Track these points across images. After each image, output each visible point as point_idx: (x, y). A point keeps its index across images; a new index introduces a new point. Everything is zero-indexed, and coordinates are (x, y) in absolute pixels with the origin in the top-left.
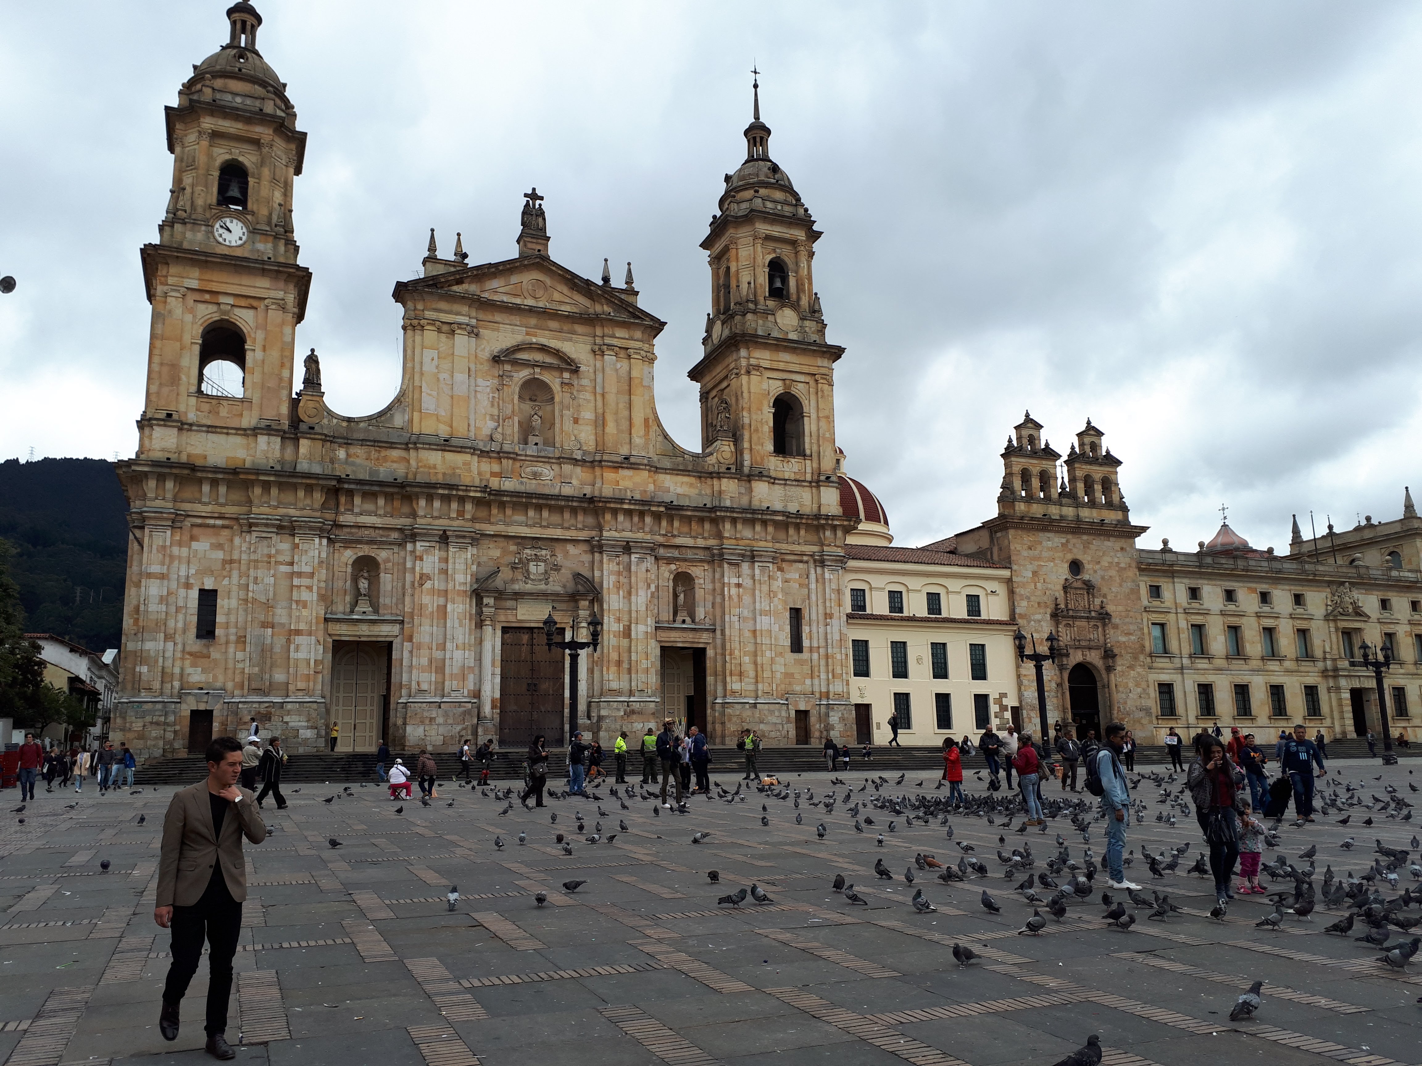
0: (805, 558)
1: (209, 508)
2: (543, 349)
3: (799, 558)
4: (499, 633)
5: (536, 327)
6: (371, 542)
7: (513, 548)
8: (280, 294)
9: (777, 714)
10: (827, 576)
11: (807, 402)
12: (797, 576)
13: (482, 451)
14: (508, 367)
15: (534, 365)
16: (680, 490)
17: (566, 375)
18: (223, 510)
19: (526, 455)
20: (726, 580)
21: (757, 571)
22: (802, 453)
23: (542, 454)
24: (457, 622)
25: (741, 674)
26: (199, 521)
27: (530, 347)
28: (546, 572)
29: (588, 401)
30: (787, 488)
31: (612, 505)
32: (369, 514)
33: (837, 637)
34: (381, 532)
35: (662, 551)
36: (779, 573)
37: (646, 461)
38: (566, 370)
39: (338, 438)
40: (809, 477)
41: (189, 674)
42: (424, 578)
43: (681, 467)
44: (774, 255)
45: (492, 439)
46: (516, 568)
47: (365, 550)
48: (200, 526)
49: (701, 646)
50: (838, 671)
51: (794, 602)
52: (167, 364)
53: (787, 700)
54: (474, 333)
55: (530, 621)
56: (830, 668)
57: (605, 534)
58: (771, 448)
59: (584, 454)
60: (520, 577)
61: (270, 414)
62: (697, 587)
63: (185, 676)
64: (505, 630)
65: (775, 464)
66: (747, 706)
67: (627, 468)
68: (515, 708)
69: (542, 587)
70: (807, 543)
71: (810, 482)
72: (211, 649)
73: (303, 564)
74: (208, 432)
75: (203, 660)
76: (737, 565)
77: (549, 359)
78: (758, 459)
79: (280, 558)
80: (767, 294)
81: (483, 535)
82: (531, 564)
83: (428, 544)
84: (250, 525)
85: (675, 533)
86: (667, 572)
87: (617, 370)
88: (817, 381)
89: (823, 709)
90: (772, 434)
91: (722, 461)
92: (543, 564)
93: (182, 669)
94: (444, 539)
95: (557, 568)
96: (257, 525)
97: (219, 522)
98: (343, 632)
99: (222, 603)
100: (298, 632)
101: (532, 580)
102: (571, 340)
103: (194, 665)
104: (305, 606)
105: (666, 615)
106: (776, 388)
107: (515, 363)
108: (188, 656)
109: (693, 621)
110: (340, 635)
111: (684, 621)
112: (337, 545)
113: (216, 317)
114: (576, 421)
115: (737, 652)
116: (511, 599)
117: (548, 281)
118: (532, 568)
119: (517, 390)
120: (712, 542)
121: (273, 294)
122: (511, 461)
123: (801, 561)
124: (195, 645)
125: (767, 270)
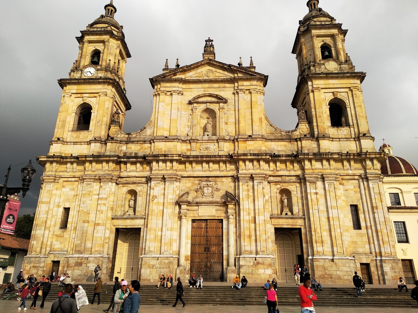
0: (356, 177)
1: (70, 174)
2: (210, 95)
3: (352, 177)
4: (190, 222)
5: (208, 88)
6: (134, 183)
7: (197, 182)
8: (105, 90)
9: (347, 265)
10: (371, 186)
11: (348, 101)
12: (353, 188)
13: (182, 140)
14: (195, 105)
15: (206, 103)
16: (280, 149)
17: (221, 104)
18: (74, 174)
19: (202, 140)
20: (308, 191)
21: (327, 186)
22: (348, 125)
23: (211, 139)
24: (168, 217)
25: (322, 242)
26: (66, 179)
27: (205, 96)
28: (212, 192)
29: (232, 114)
30: (341, 142)
31: (242, 157)
32: (133, 171)
33: (382, 219)
34: (139, 179)
35: (272, 179)
36: (341, 186)
37: (260, 137)
38: (221, 102)
39: (123, 141)
40: (353, 136)
41: (54, 245)
42: (155, 197)
43: (280, 138)
44: (323, 43)
45: (188, 136)
46: (198, 191)
47: (132, 187)
48: (66, 181)
49: (298, 227)
50: (386, 239)
51: (352, 201)
52: (61, 121)
53: (354, 257)
54: (181, 93)
55: (205, 216)
56: (380, 238)
57: (240, 172)
58: (330, 124)
59: (230, 137)
60: (200, 195)
61: (97, 135)
62: (293, 195)
63: (53, 246)
64: (194, 221)
65: (333, 132)
66: (327, 260)
67: (250, 140)
68: (198, 260)
69: (211, 199)
70: (355, 169)
71: (354, 138)
72: (65, 233)
73: (103, 194)
74: (74, 144)
75: (61, 238)
76: (315, 183)
77: (214, 99)
78: (322, 130)
79: (94, 192)
80: (321, 59)
81: (183, 177)
82: (205, 188)
83: (156, 182)
84: (83, 179)
85: (278, 169)
86: (275, 189)
87: (245, 100)
88: (352, 91)
89: (378, 262)
90: (329, 118)
91: (302, 133)
92: (210, 188)
93: (52, 242)
94: (164, 179)
95: (218, 190)
96: (86, 179)
97: (73, 179)
98: (119, 224)
99: (71, 213)
100: (98, 224)
101: (206, 196)
102: (224, 91)
103: (57, 241)
104: (102, 213)
105: (276, 211)
106: (330, 97)
107: (198, 103)
108: (55, 237)
109: (292, 214)
110: (118, 225)
111: (286, 214)
112: (120, 185)
113: (82, 102)
114: (226, 123)
115: (318, 230)
116: (196, 206)
117: (213, 69)
118: (205, 190)
119: (199, 114)
120: (299, 173)
121: (102, 91)
122: (195, 143)
123: (354, 179)
124: (58, 231)
125: (320, 49)
